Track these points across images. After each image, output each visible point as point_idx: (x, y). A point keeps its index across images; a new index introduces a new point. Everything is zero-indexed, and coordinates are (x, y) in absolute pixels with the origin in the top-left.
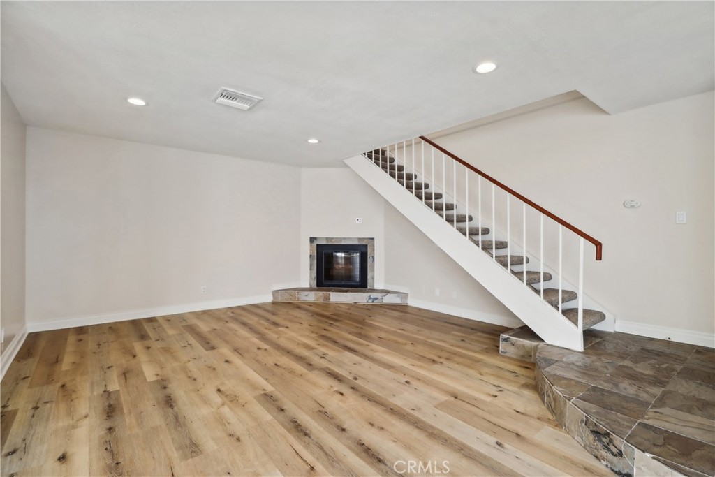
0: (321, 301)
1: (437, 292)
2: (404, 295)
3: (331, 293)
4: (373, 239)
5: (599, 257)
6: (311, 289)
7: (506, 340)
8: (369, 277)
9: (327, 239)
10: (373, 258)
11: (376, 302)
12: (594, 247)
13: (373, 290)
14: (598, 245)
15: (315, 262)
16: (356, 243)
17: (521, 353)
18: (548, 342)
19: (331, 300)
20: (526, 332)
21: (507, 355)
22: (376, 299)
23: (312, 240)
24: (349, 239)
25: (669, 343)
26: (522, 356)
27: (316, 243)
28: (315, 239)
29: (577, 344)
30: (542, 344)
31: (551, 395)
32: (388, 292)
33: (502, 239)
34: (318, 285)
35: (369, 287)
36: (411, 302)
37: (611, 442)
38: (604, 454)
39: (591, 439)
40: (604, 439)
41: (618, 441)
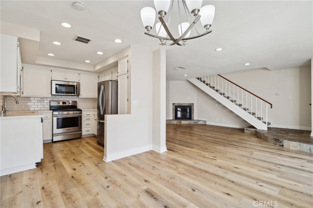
0: (179, 124)
1: (217, 120)
2: (205, 121)
3: (182, 121)
4: (193, 104)
5: (271, 107)
6: (173, 120)
7: (246, 129)
8: (192, 116)
9: (178, 104)
10: (193, 110)
11: (196, 124)
12: (270, 105)
13: (193, 120)
14: (271, 105)
15: (174, 111)
16: (188, 105)
17: (251, 132)
18: (258, 129)
19: (182, 123)
20: (252, 127)
21: (247, 133)
22: (196, 122)
23: (173, 104)
24: (186, 104)
25: (287, 129)
26: (251, 133)
27: (175, 105)
28: (174, 104)
29: (266, 129)
30: (257, 129)
31: (264, 137)
32: (200, 121)
33: (240, 104)
34: (175, 119)
35: (192, 119)
36: (207, 123)
37: (279, 140)
38: (278, 143)
39: (275, 141)
40: (278, 141)
41: (281, 140)
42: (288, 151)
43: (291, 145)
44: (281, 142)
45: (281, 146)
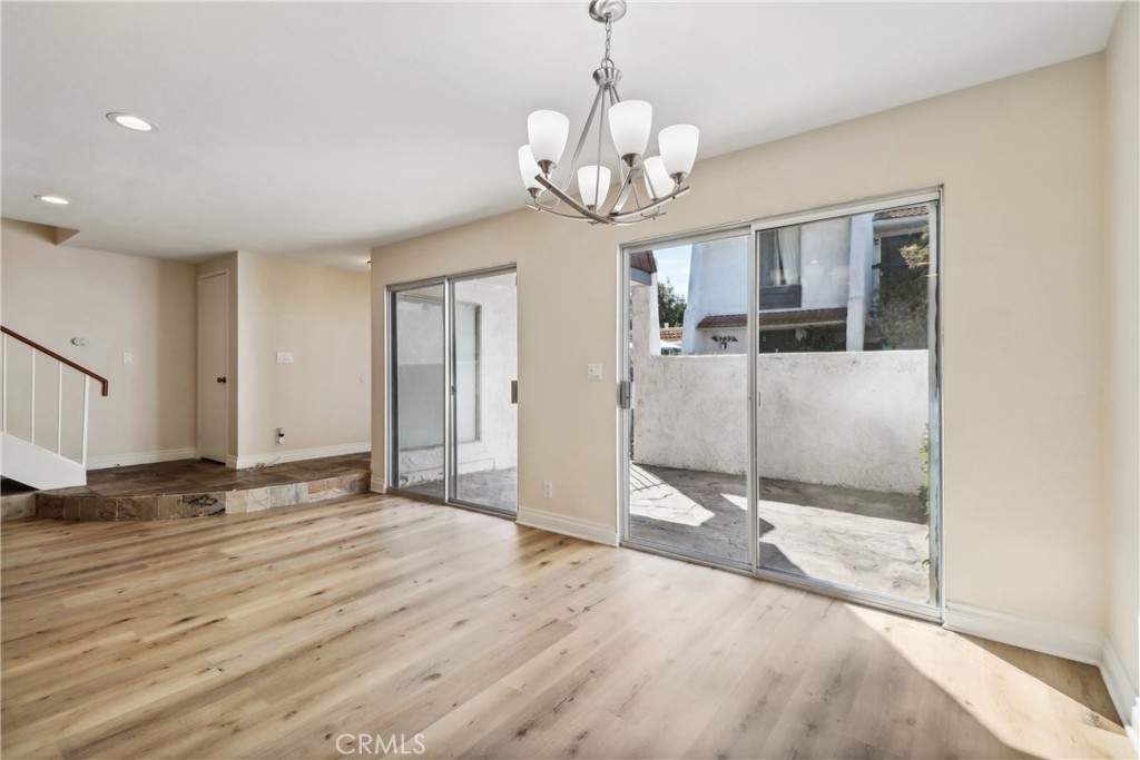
5: (105, 392)
12: (100, 384)
14: (104, 382)
37: (208, 498)
38: (202, 509)
39: (189, 507)
40: (202, 501)
41: (213, 495)
42: (244, 519)
43: (250, 499)
44: (216, 501)
45: (216, 513)
